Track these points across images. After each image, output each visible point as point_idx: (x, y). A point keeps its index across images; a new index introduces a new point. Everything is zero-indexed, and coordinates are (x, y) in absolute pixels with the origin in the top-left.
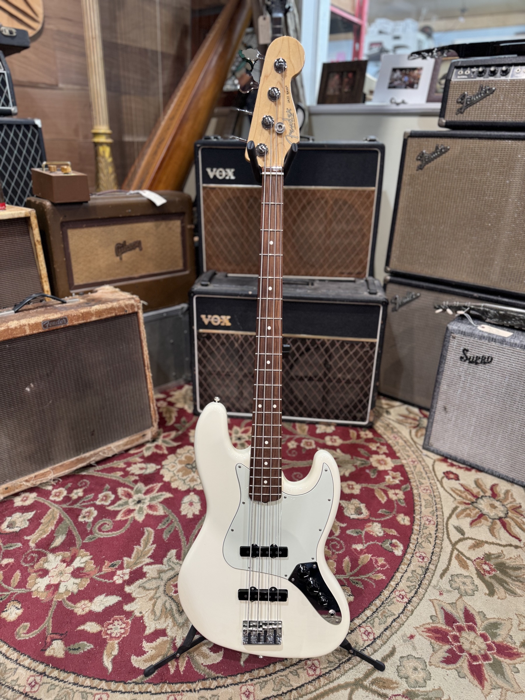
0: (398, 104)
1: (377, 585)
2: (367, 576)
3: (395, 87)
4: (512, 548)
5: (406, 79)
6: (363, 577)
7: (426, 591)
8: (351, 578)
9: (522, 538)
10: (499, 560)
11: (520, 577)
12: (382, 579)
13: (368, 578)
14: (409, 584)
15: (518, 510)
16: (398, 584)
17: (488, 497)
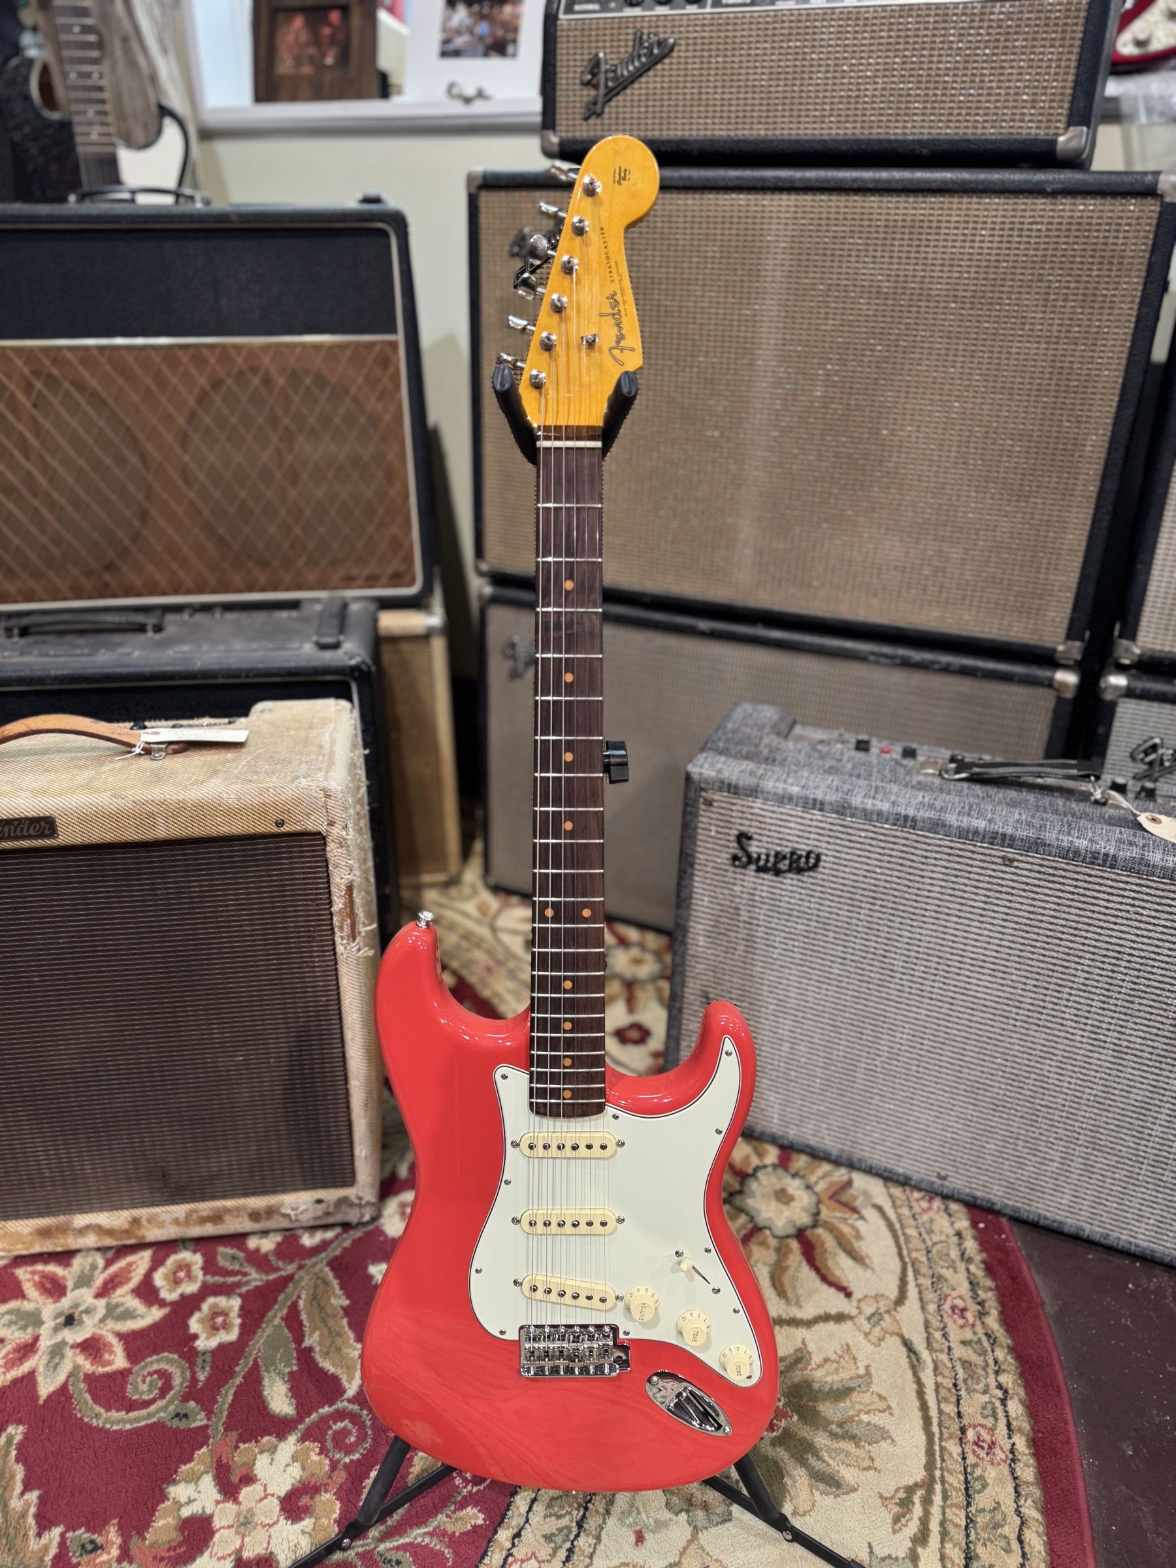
0: (468, 100)
1: (456, 1553)
2: (431, 1529)
3: (457, 53)
4: (831, 1326)
5: (483, 28)
6: (417, 1535)
7: (598, 1538)
8: (382, 1547)
9: (853, 1287)
10: (797, 1376)
11: (851, 1420)
12: (475, 1527)
13: (431, 1534)
14: (552, 1525)
15: (845, 1197)
16: (518, 1535)
17: (770, 1169)
